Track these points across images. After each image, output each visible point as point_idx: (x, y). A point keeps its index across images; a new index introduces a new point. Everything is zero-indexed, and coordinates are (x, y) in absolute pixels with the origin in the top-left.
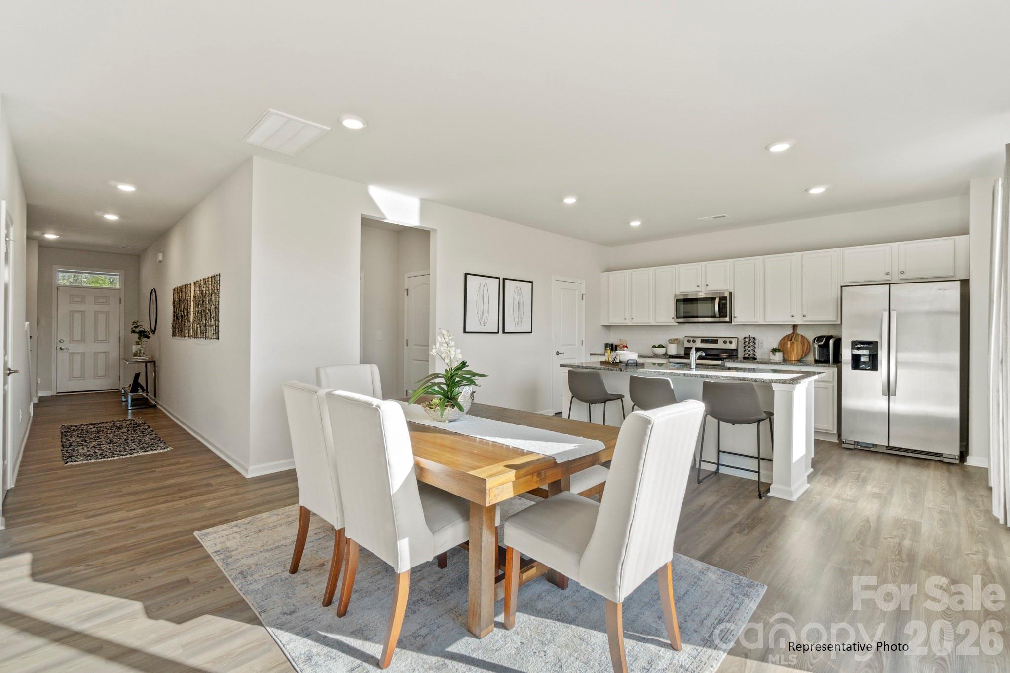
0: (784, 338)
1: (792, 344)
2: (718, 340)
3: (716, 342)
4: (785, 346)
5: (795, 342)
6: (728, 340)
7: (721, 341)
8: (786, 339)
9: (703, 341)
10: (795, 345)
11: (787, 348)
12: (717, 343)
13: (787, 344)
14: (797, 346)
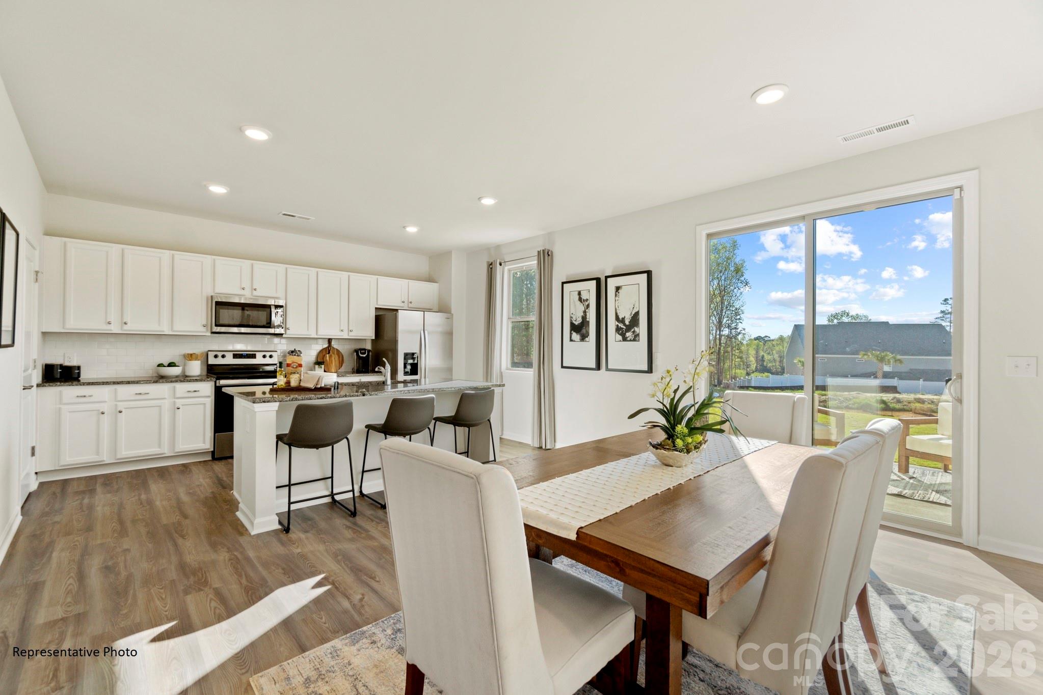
0: (321, 351)
1: (330, 357)
2: (255, 354)
3: (254, 356)
4: (325, 359)
5: (333, 355)
6: (268, 354)
7: (259, 356)
8: (324, 351)
9: (235, 356)
10: (333, 358)
11: (327, 360)
12: (255, 358)
13: (326, 357)
14: (335, 359)
